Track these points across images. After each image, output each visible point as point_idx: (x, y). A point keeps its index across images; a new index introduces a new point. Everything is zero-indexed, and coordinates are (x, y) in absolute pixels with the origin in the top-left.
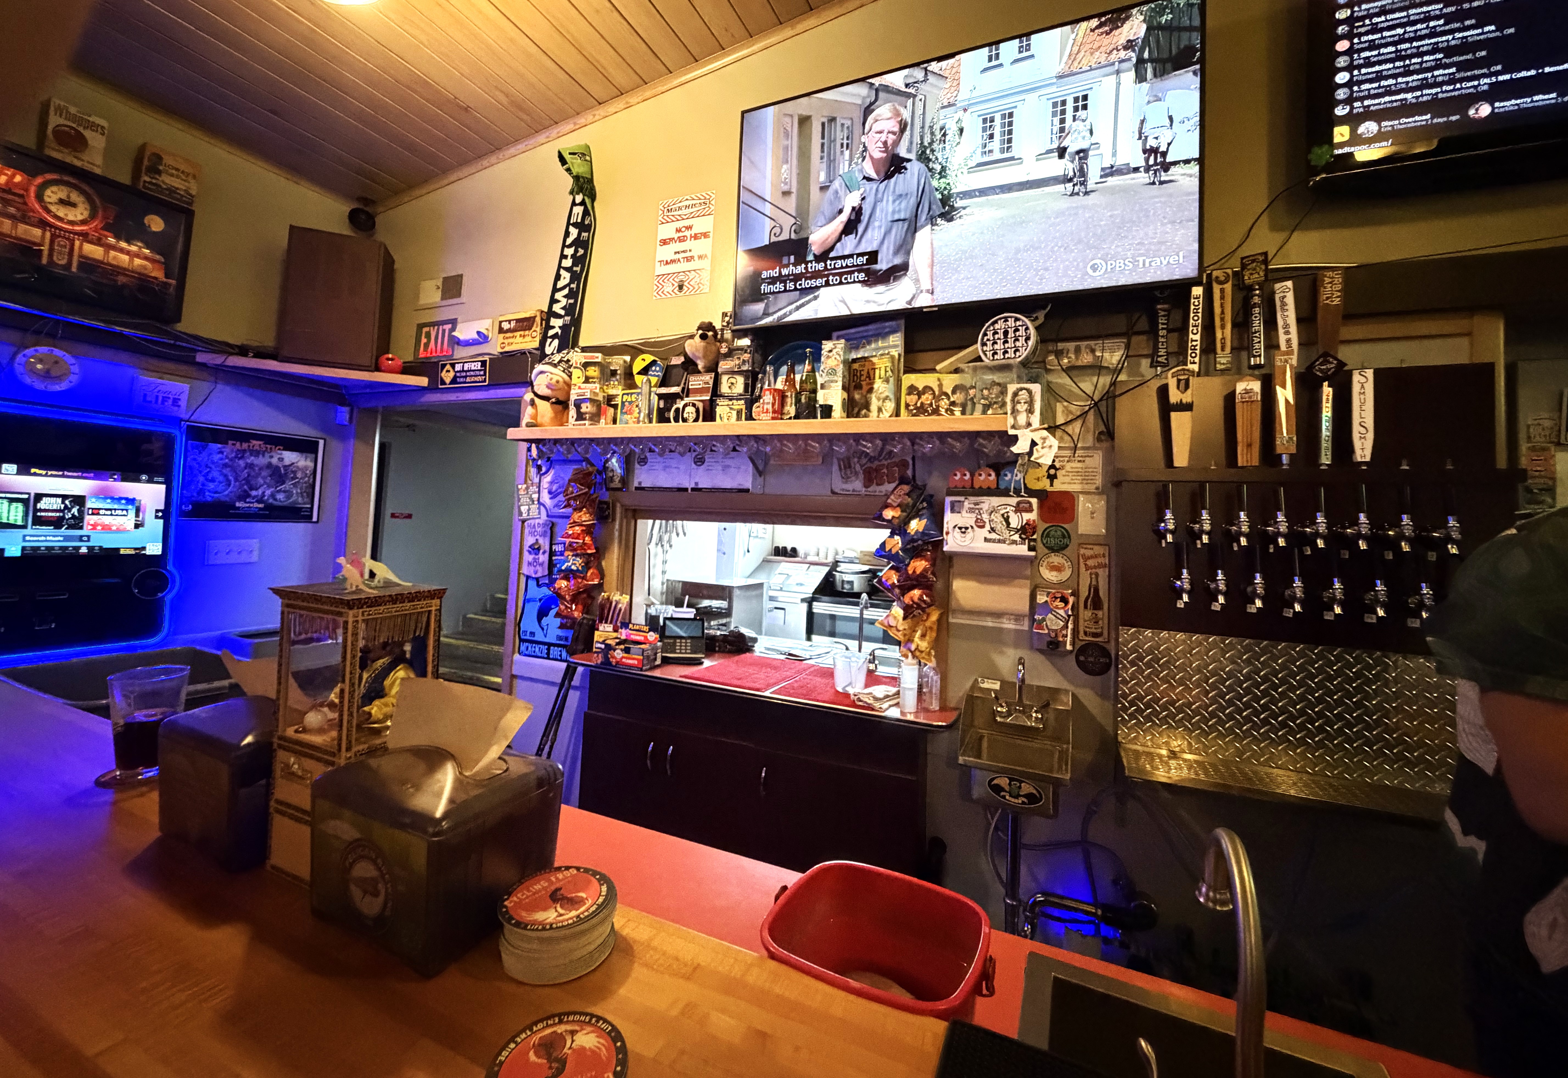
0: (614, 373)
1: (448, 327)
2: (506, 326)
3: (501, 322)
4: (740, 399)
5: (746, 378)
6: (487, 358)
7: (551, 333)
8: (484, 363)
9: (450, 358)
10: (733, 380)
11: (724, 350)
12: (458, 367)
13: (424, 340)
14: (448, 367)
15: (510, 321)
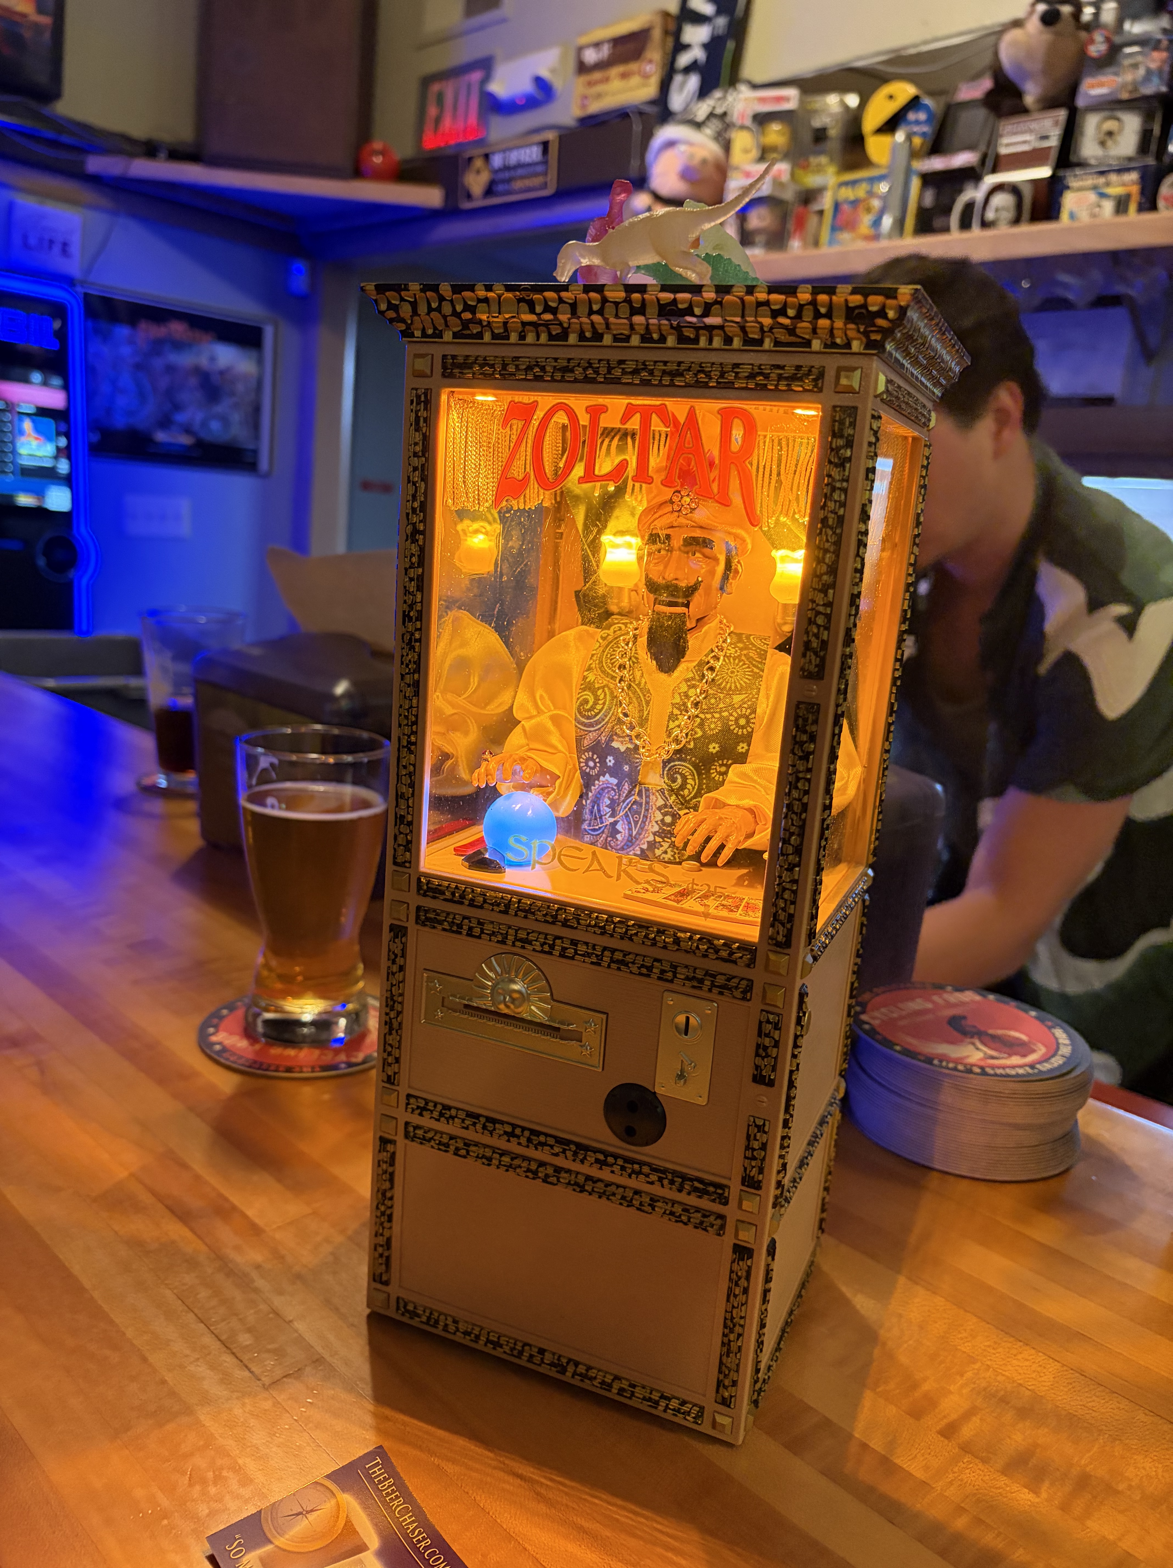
0: (820, 135)
1: (476, 76)
2: (591, 56)
3: (580, 50)
4: (1128, 170)
5: (1148, 117)
6: (550, 136)
7: (684, 60)
8: (545, 145)
9: (481, 142)
10: (1110, 125)
11: (1097, 48)
12: (497, 161)
13: (432, 111)
14: (479, 163)
15: (597, 45)
